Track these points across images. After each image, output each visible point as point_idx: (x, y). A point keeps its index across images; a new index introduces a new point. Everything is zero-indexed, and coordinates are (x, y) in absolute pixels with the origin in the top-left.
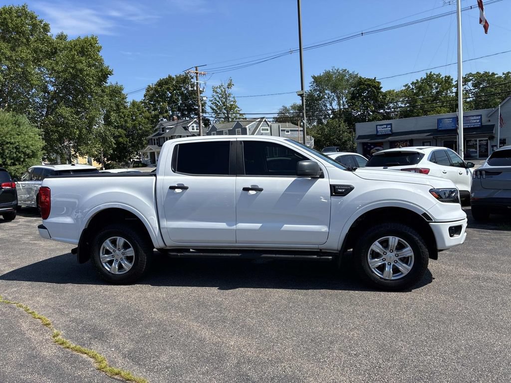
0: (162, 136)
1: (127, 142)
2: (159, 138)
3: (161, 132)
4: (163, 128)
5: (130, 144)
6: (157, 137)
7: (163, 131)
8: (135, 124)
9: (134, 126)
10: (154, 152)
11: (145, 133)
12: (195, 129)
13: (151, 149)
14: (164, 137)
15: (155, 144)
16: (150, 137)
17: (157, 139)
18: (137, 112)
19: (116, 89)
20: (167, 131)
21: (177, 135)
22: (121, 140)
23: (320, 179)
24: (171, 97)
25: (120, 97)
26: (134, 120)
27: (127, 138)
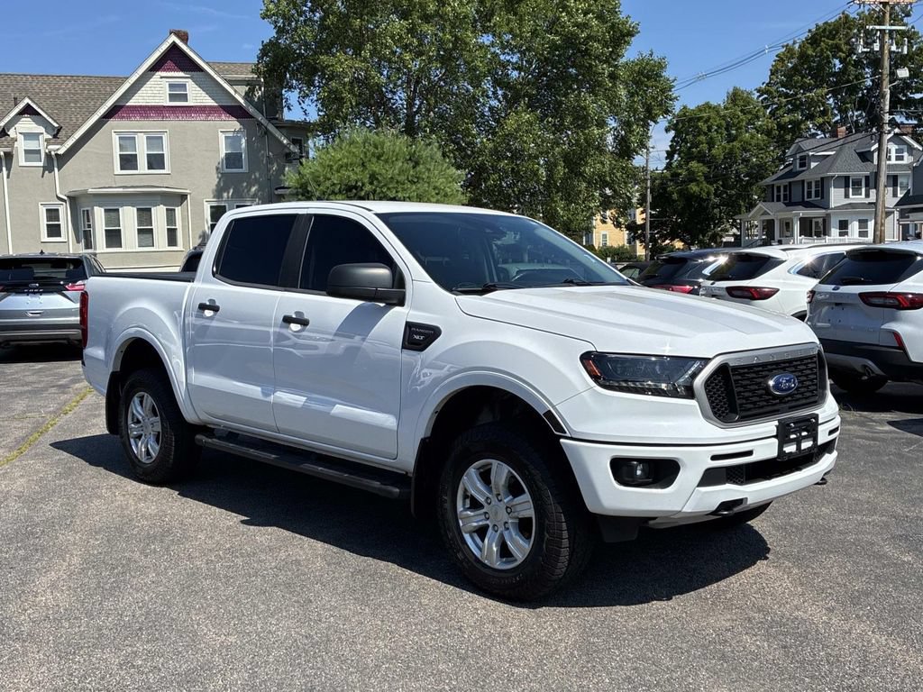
0: (799, 178)
1: (708, 193)
2: (790, 183)
3: (798, 169)
4: (803, 158)
5: (717, 200)
6: (786, 182)
7: (802, 165)
8: (731, 149)
9: (730, 155)
10: (773, 220)
11: (758, 173)
12: (893, 158)
13: (765, 213)
14: (803, 181)
15: (779, 200)
16: (768, 181)
17: (785, 187)
18: (742, 117)
19: (648, 67)
20: (813, 165)
21: (837, 174)
22: (694, 188)
23: (397, 309)
24: (844, 71)
25: (657, 87)
26: (731, 139)
27: (711, 184)
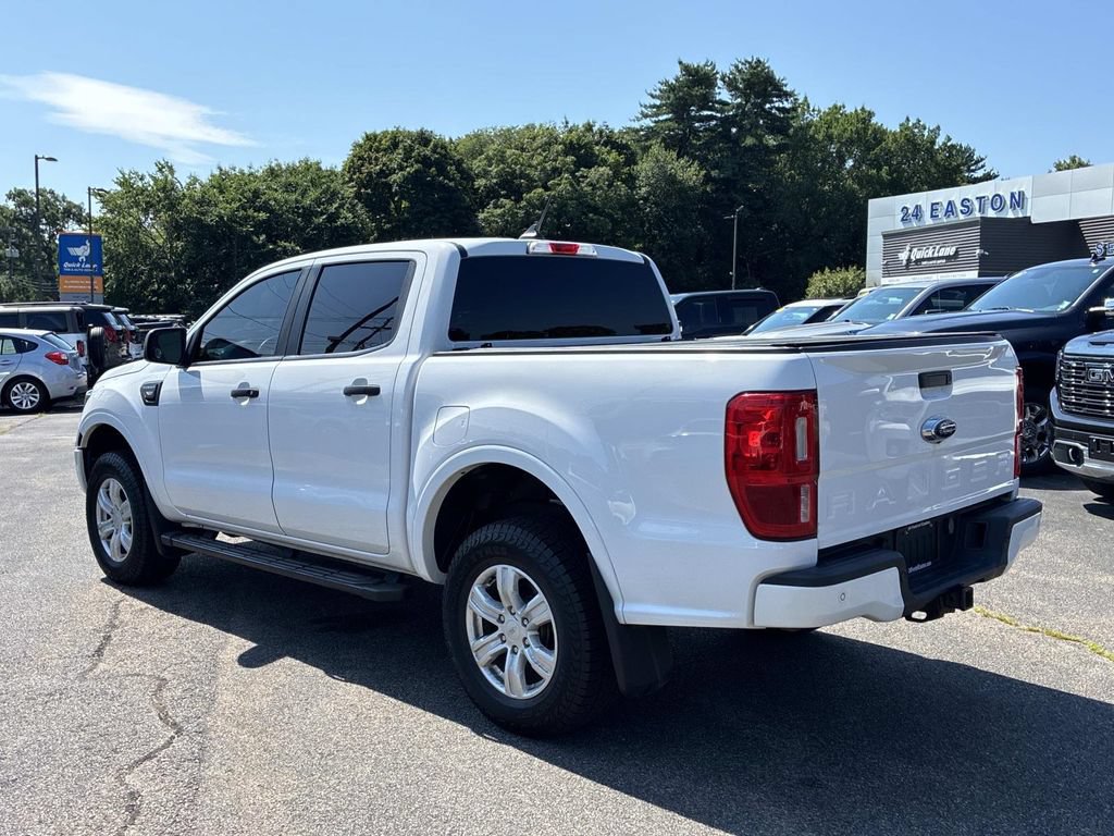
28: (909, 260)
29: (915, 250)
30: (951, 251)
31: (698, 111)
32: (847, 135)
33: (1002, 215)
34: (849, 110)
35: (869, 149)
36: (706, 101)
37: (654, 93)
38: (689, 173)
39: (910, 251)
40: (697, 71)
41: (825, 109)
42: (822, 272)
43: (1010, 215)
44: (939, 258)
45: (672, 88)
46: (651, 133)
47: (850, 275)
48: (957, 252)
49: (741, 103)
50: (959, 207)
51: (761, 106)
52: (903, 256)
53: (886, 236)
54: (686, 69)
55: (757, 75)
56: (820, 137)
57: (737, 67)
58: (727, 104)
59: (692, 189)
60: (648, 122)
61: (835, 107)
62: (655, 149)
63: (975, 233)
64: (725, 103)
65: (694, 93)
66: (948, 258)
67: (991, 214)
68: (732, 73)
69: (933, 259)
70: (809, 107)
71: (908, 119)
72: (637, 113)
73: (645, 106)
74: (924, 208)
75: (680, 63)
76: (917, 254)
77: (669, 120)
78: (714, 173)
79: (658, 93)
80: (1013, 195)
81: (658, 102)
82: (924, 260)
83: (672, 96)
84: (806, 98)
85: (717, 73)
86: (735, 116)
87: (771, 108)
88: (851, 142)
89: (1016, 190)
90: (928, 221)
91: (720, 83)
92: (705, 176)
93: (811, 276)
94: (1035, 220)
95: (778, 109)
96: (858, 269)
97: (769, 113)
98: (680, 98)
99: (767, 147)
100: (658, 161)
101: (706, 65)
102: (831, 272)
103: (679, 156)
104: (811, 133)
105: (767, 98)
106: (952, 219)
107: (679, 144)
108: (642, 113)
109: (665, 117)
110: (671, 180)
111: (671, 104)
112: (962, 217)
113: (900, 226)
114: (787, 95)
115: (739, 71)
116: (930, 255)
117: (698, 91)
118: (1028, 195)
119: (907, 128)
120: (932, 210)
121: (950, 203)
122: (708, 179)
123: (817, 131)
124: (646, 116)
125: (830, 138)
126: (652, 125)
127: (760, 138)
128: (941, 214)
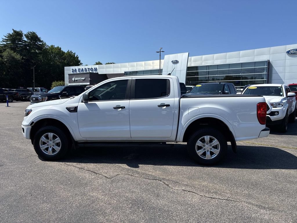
28: (75, 80)
29: (76, 78)
30: (84, 79)
31: (18, 42)
32: (56, 52)
33: (93, 72)
34: (56, 47)
35: (62, 56)
36: (20, 40)
37: (6, 36)
38: (18, 57)
39: (75, 78)
40: (18, 32)
41: (50, 45)
42: (55, 81)
43: (94, 72)
44: (81, 80)
45: (11, 35)
46: (5, 46)
47: (61, 83)
48: (85, 79)
49: (29, 42)
50: (84, 70)
51: (35, 43)
52: (73, 79)
53: (69, 75)
54: (15, 31)
55: (34, 36)
56: (50, 52)
57: (28, 33)
58: (26, 41)
59: (19, 60)
60: (5, 43)
61: (52, 45)
62: (8, 50)
63: (89, 75)
64: (25, 41)
65: (17, 37)
66: (83, 80)
67: (91, 72)
68: (27, 34)
69: (80, 80)
70: (46, 45)
71: (69, 50)
72: (1, 40)
73: (4, 39)
74: (77, 70)
75: (13, 30)
76: (76, 79)
77: (11, 43)
78: (24, 58)
79: (7, 36)
80: (95, 68)
81: (7, 38)
82: (78, 80)
83: (11, 37)
84: (45, 43)
85: (23, 33)
86: (28, 44)
87: (37, 44)
88: (57, 54)
89: (95, 67)
90: (78, 72)
91: (24, 36)
92: (22, 58)
93: (52, 83)
94: (99, 73)
95: (39, 44)
96: (63, 81)
97: (37, 45)
98: (14, 38)
99: (37, 52)
100: (9, 53)
101: (20, 31)
102: (57, 82)
103: (14, 52)
104: (48, 51)
105: (36, 41)
106: (83, 72)
107: (14, 49)
108: (3, 40)
109: (9, 42)
110: (13, 58)
111: (11, 39)
112: (85, 72)
113: (72, 73)
114: (41, 41)
115: (29, 34)
116: (79, 79)
117: (18, 37)
118: (98, 68)
119: (69, 52)
120: (79, 70)
121: (82, 69)
122: (22, 59)
123: (49, 50)
124: (4, 41)
125: (52, 52)
126: (6, 44)
127: (35, 50)
128: (80, 71)
